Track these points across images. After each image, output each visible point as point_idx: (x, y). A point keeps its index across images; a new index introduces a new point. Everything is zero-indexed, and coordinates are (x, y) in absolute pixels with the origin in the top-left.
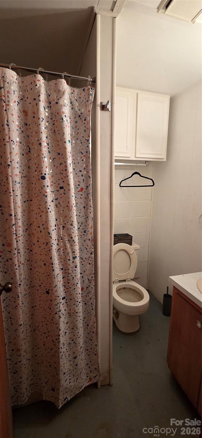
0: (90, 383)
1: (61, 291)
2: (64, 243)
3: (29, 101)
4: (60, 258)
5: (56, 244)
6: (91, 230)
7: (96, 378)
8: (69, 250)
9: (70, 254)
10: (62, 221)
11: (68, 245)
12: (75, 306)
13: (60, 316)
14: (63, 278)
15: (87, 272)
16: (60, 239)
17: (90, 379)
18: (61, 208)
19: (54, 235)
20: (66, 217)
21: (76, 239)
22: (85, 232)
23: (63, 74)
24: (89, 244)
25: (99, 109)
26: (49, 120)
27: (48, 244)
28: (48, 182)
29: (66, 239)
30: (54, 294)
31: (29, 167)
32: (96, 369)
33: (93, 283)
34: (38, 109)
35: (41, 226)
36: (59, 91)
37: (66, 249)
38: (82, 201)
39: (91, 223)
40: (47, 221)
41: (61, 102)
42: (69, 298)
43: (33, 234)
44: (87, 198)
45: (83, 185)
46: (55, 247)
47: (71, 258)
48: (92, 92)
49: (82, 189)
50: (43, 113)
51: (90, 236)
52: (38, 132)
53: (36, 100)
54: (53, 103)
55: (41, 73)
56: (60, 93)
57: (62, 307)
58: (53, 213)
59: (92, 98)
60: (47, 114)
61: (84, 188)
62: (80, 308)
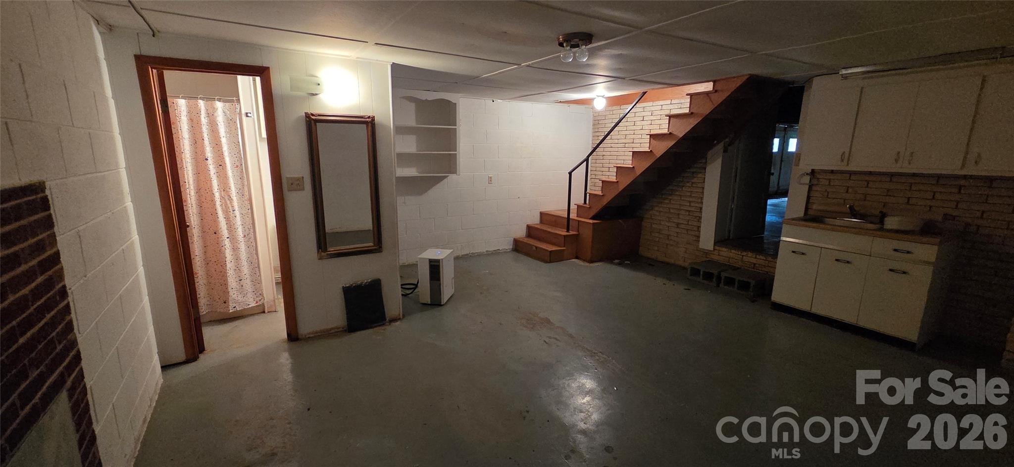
0: (256, 304)
1: (225, 232)
2: (225, 200)
3: (193, 114)
4: (223, 211)
5: (219, 201)
6: (247, 194)
7: (261, 301)
8: (229, 205)
9: (230, 208)
10: (222, 186)
11: (228, 202)
12: (237, 244)
13: (225, 249)
14: (226, 224)
15: (247, 223)
16: (222, 198)
17: (257, 302)
18: (222, 178)
19: (217, 195)
20: (225, 184)
21: (235, 198)
22: (243, 195)
23: (216, 98)
24: (246, 203)
25: (244, 117)
26: (209, 124)
27: (213, 201)
28: (210, 161)
29: (226, 198)
30: (219, 233)
31: (196, 152)
32: (260, 294)
33: (252, 230)
34: (200, 120)
35: (207, 189)
36: (214, 108)
37: (227, 204)
38: (238, 174)
39: (246, 189)
40: (211, 186)
41: (215, 114)
42: (233, 238)
43: (202, 195)
44: (242, 172)
45: (238, 164)
46: (218, 203)
47: (231, 211)
48: (237, 106)
49: (237, 166)
50: (204, 120)
51: (247, 197)
52: (201, 133)
53: (199, 113)
54: (210, 115)
55: (201, 98)
56: (215, 109)
57: (227, 243)
58: (215, 181)
59: (238, 110)
60: (207, 121)
61: (239, 165)
62: (242, 247)
